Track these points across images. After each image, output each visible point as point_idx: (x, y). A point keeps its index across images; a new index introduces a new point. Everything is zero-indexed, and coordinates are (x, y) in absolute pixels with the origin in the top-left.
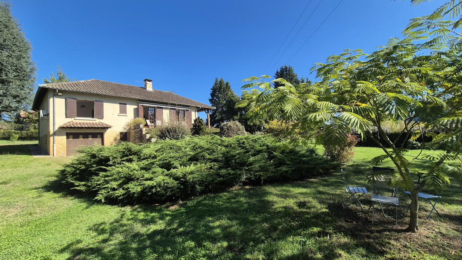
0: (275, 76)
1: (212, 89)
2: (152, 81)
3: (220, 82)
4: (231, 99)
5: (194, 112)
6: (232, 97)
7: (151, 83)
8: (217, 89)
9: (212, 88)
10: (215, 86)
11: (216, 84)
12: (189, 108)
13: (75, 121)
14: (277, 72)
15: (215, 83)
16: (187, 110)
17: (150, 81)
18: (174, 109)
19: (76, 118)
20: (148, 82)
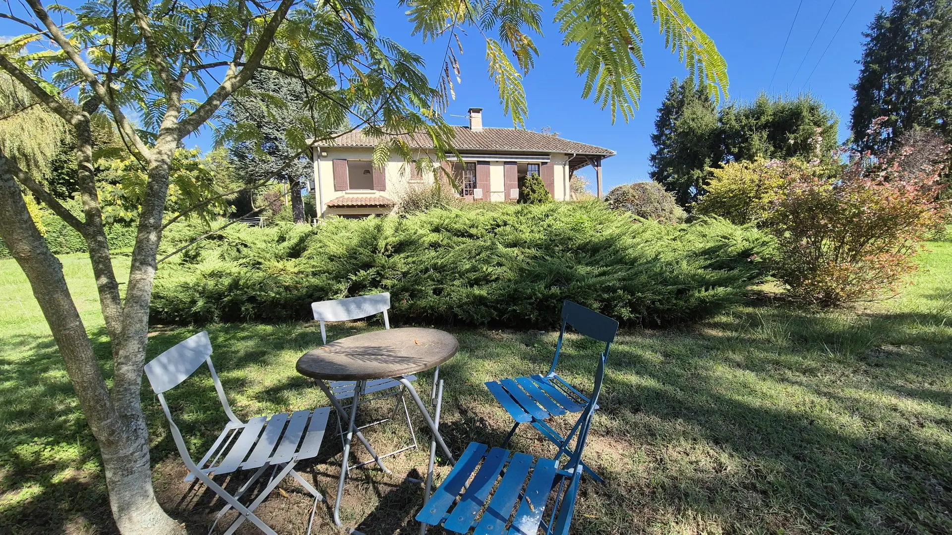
0: (870, 32)
1: (660, 110)
2: (481, 110)
3: (682, 87)
4: (689, 127)
5: (561, 167)
6: (693, 120)
7: (479, 115)
8: (673, 107)
9: (661, 106)
10: (669, 100)
11: (672, 95)
12: (548, 159)
13: (347, 196)
14: (880, 17)
15: (670, 94)
16: (543, 163)
17: (477, 111)
18: (515, 163)
19: (347, 191)
20: (473, 114)
